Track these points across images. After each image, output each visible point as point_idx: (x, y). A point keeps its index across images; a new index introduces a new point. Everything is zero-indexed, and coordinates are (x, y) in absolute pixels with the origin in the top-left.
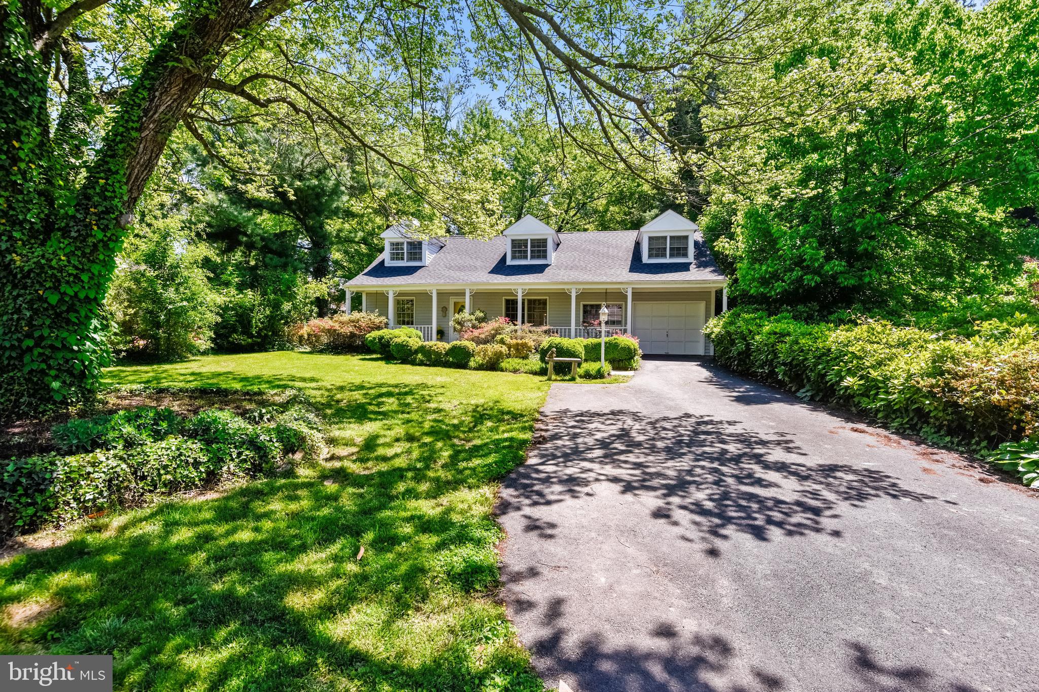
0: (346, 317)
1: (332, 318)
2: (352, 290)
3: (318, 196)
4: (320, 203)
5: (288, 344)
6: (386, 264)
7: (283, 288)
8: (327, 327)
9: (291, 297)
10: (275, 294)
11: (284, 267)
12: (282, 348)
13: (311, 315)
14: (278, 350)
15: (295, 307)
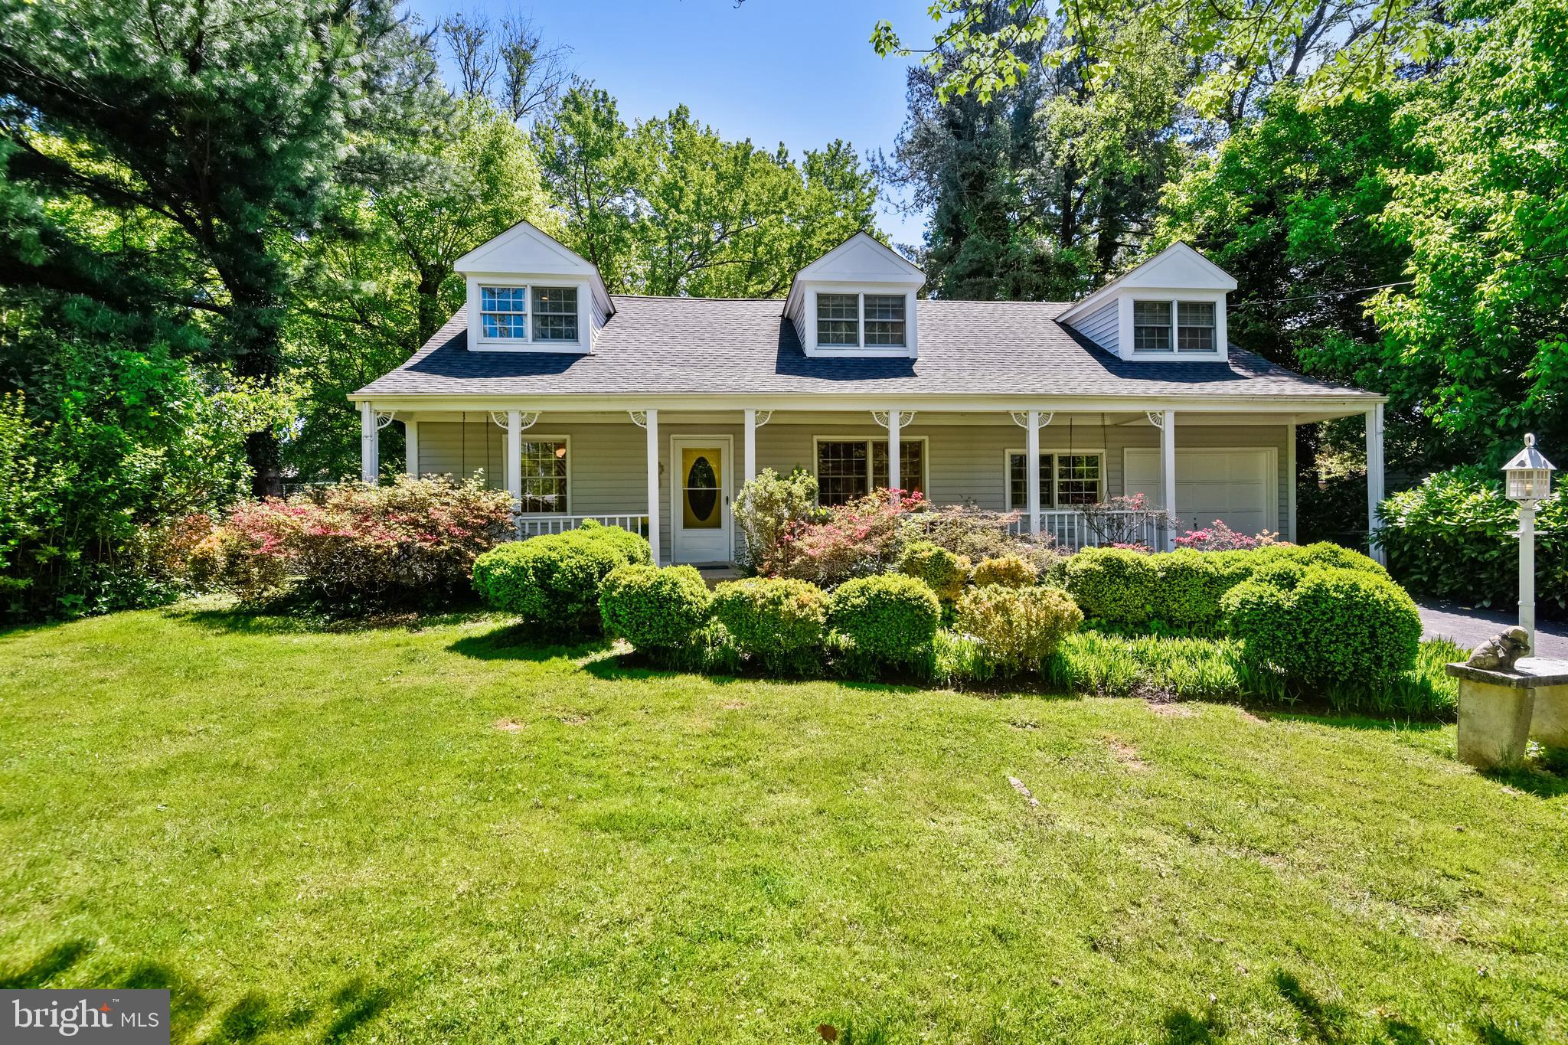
0: (373, 495)
1: (320, 500)
2: (382, 408)
3: (253, 133)
4: (263, 154)
5: (151, 585)
6: (474, 345)
7: (129, 399)
8: (307, 529)
9: (162, 431)
10: (97, 416)
11: (140, 339)
12: (126, 601)
13: (232, 489)
14: (114, 608)
15: (176, 463)
